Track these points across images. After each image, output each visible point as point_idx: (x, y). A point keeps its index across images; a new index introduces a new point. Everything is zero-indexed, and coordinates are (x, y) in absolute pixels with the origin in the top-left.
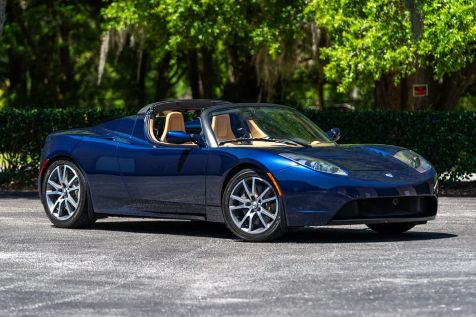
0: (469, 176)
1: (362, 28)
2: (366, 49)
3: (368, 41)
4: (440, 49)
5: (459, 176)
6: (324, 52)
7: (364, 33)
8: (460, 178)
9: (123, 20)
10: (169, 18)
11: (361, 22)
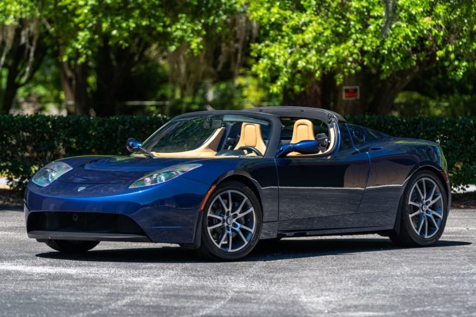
0: (465, 187)
1: (301, 23)
2: (305, 45)
3: (308, 36)
4: (388, 44)
5: (454, 187)
6: (256, 48)
7: (304, 28)
8: (455, 189)
9: (13, 13)
10: (79, 12)
11: (299, 16)
